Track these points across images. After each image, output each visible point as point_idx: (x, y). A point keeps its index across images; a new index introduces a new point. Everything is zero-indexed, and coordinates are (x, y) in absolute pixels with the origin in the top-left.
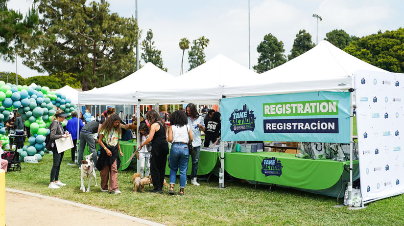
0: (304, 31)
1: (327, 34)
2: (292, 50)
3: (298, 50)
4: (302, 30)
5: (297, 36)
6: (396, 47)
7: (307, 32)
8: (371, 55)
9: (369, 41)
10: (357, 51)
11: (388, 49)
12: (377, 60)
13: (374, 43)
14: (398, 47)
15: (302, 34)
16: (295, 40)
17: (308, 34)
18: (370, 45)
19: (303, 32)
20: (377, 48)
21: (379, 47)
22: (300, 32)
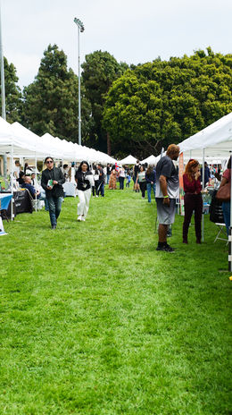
0: (55, 47)
1: (86, 56)
2: (39, 76)
3: (48, 77)
4: (52, 46)
5: (45, 54)
6: (193, 81)
7: (59, 50)
8: (160, 90)
9: (155, 69)
10: (141, 83)
11: (182, 83)
12: (169, 98)
13: (164, 72)
14: (197, 80)
15: (53, 51)
16: (43, 61)
17: (62, 52)
18: (158, 74)
19: (53, 49)
20: (168, 81)
21: (171, 79)
22: (50, 49)
